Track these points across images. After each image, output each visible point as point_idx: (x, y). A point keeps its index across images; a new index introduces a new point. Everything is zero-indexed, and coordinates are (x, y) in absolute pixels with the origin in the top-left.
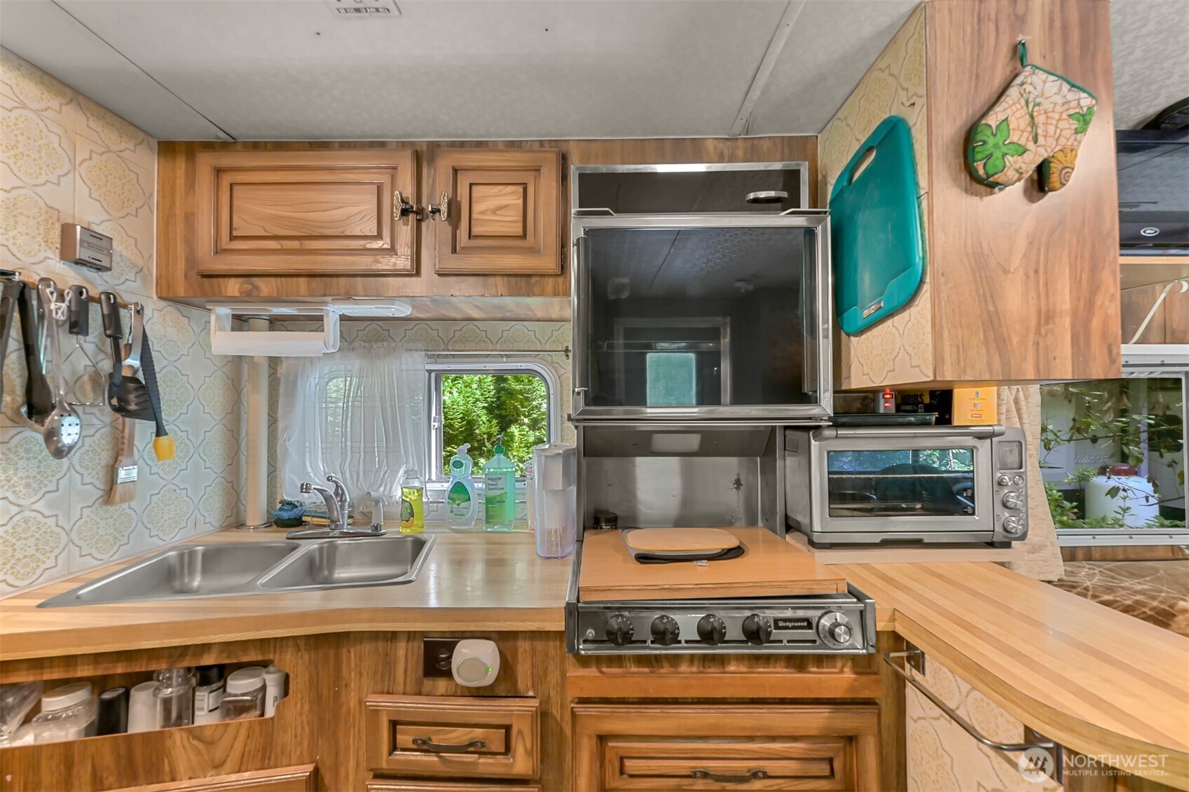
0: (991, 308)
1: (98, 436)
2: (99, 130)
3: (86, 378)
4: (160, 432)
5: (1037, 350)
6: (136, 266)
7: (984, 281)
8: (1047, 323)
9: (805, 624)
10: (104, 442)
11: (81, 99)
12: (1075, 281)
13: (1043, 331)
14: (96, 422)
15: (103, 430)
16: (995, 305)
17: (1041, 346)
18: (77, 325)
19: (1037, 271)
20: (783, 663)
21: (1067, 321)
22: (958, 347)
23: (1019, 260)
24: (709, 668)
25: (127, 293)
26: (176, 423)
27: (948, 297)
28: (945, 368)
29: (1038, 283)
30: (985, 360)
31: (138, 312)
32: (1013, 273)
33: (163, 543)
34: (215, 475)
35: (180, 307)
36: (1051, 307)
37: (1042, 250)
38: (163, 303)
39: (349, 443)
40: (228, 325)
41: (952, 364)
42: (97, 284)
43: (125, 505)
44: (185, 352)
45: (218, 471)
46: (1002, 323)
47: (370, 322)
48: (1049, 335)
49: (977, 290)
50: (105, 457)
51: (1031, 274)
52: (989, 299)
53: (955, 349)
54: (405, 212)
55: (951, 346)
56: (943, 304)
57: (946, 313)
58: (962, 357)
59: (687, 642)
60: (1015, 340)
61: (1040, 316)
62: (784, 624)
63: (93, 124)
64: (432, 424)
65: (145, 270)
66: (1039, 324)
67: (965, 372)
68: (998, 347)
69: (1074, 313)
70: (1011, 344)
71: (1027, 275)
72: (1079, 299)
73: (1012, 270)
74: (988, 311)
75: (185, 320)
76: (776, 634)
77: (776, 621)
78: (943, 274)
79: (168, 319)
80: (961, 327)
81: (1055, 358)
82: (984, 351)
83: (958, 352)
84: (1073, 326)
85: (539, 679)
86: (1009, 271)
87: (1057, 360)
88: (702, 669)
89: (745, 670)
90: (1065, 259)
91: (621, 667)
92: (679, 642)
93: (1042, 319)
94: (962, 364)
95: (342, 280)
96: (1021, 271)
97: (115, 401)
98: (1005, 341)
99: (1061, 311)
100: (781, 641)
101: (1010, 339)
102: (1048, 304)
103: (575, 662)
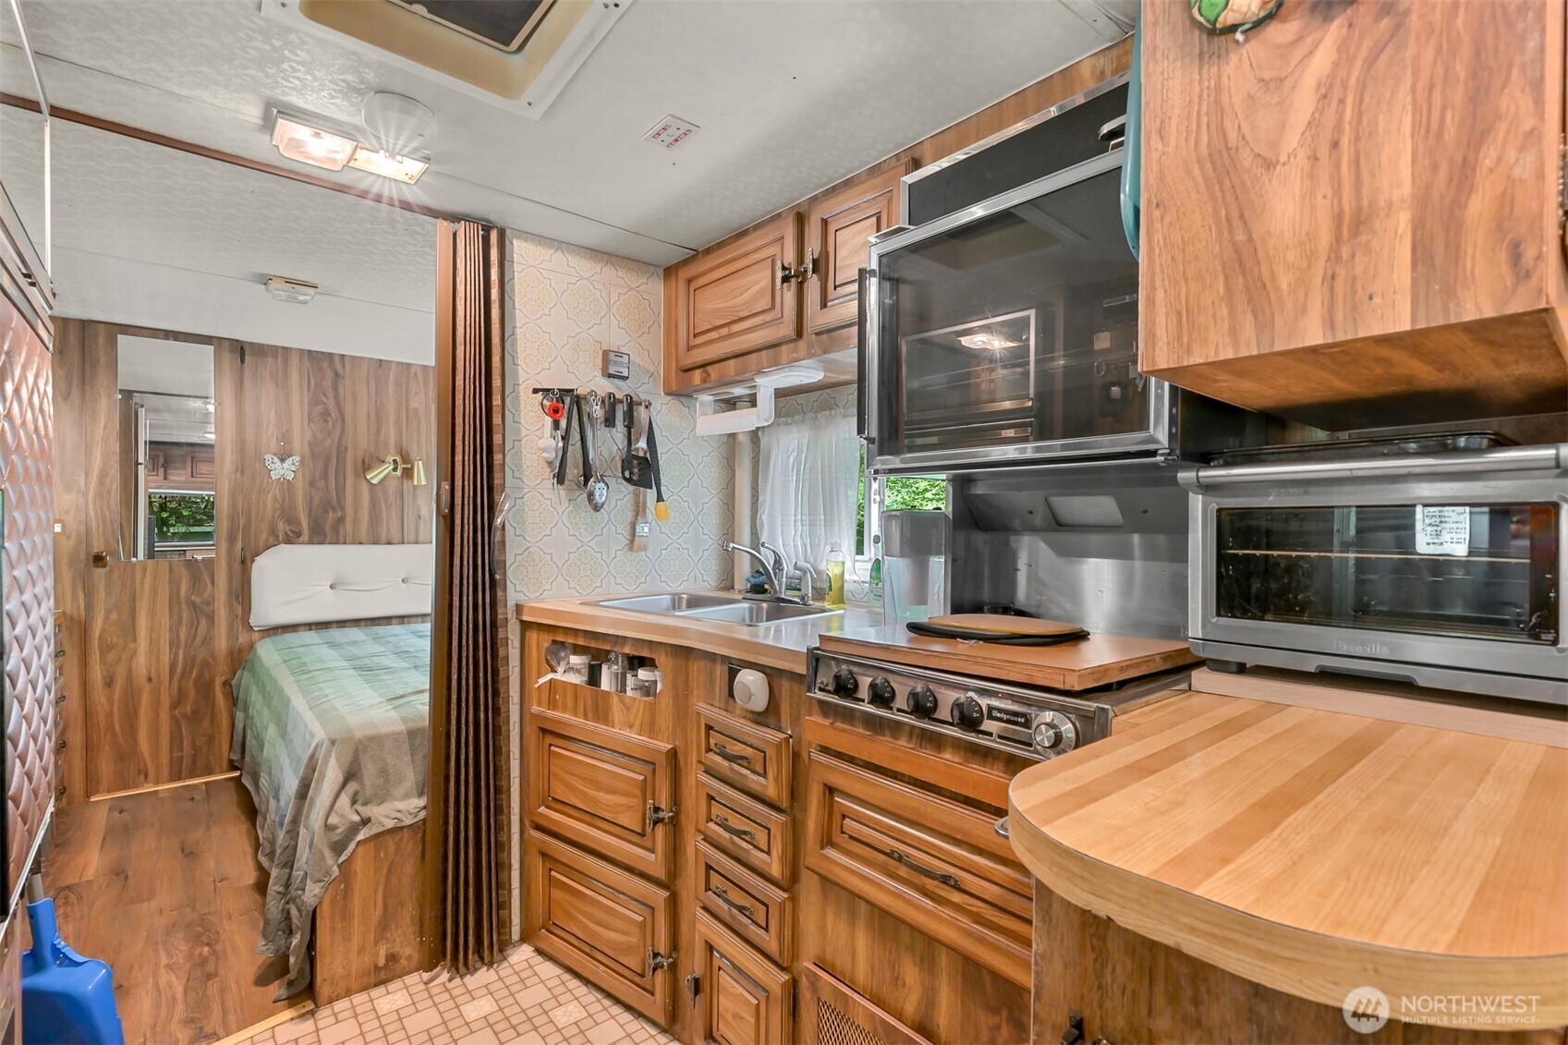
0: (1240, 237)
1: (625, 499)
2: (624, 276)
3: (618, 458)
4: (660, 498)
5: (1332, 289)
6: (649, 372)
7: (1228, 195)
8: (1355, 233)
9: (1023, 720)
10: (629, 505)
11: (613, 259)
12: (1427, 133)
13: (1345, 252)
14: (624, 490)
15: (628, 496)
16: (1248, 231)
17: (1340, 281)
18: (609, 421)
19: (1335, 145)
20: (1001, 765)
21: (1403, 220)
22: (1179, 314)
23: (1297, 137)
24: (926, 749)
25: (642, 394)
26: (680, 494)
27: (1165, 239)
28: (1157, 351)
29: (1338, 166)
30: (1226, 327)
31: (647, 407)
32: (1284, 164)
33: (670, 589)
34: (711, 542)
35: (682, 399)
36: (1365, 202)
37: (1349, 101)
38: (669, 398)
39: (799, 517)
40: (710, 410)
41: (1168, 343)
42: (620, 390)
43: (643, 554)
44: (686, 436)
45: (716, 539)
46: (1261, 254)
47: (821, 392)
48: (1358, 257)
49: (1216, 212)
50: (630, 515)
51: (1324, 152)
52: (1236, 222)
53: (1174, 318)
54: (785, 279)
55: (1167, 314)
56: (1157, 251)
57: (1161, 265)
58: (1185, 329)
59: (899, 710)
60: (1284, 282)
61: (1339, 227)
62: (998, 715)
63: (620, 274)
64: (873, 497)
65: (655, 373)
66: (1338, 239)
67: (1189, 351)
68: (1250, 301)
69: (1422, 200)
70: (1277, 288)
71: (1314, 158)
72: (1435, 167)
73: (1283, 158)
74: (1234, 244)
75: (686, 410)
76: (988, 725)
77: (990, 708)
78: (1157, 205)
79: (672, 410)
80: (1186, 280)
81: (1371, 298)
82: (1224, 312)
83: (1179, 323)
84: (1418, 226)
85: (796, 720)
86: (1278, 162)
87: (1377, 300)
88: (918, 748)
89: (957, 760)
90: (1404, 96)
91: (852, 726)
92: (891, 709)
93: (1345, 231)
94: (1185, 339)
95: (754, 355)
96: (1301, 154)
97: (627, 474)
98: (1265, 286)
99: (1390, 204)
100: (991, 734)
101: (1274, 280)
102: (1358, 197)
103: (819, 710)
